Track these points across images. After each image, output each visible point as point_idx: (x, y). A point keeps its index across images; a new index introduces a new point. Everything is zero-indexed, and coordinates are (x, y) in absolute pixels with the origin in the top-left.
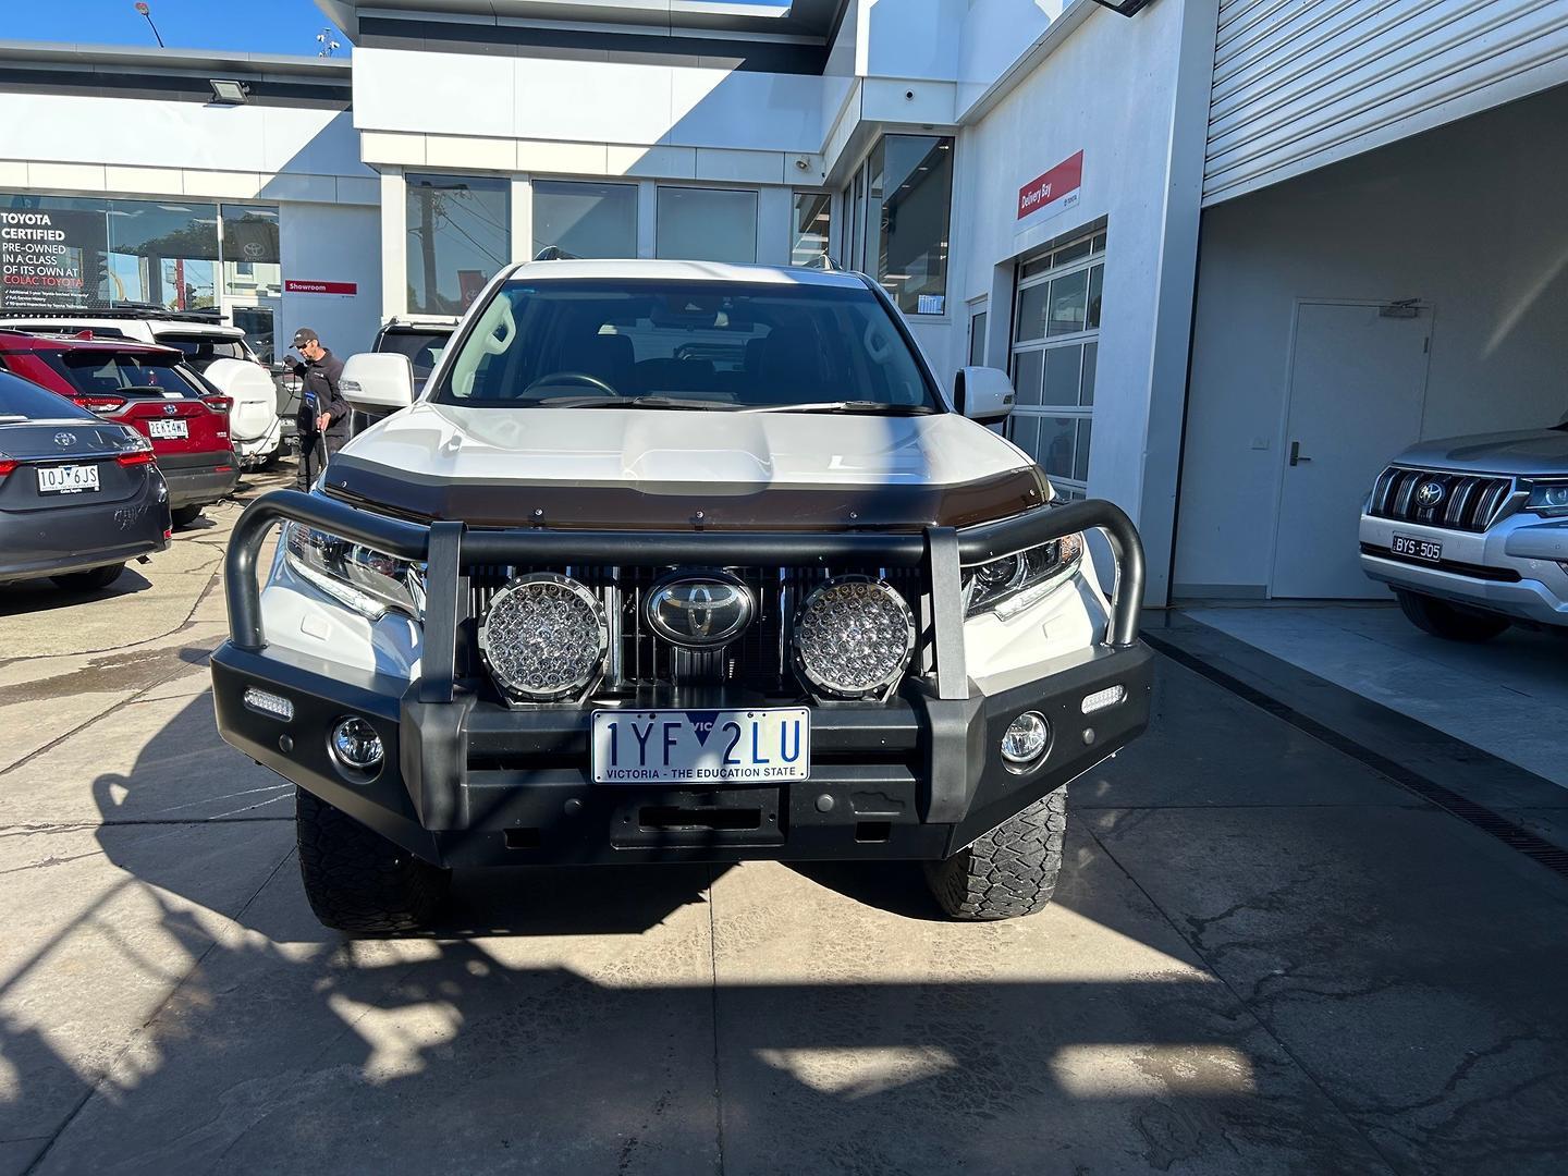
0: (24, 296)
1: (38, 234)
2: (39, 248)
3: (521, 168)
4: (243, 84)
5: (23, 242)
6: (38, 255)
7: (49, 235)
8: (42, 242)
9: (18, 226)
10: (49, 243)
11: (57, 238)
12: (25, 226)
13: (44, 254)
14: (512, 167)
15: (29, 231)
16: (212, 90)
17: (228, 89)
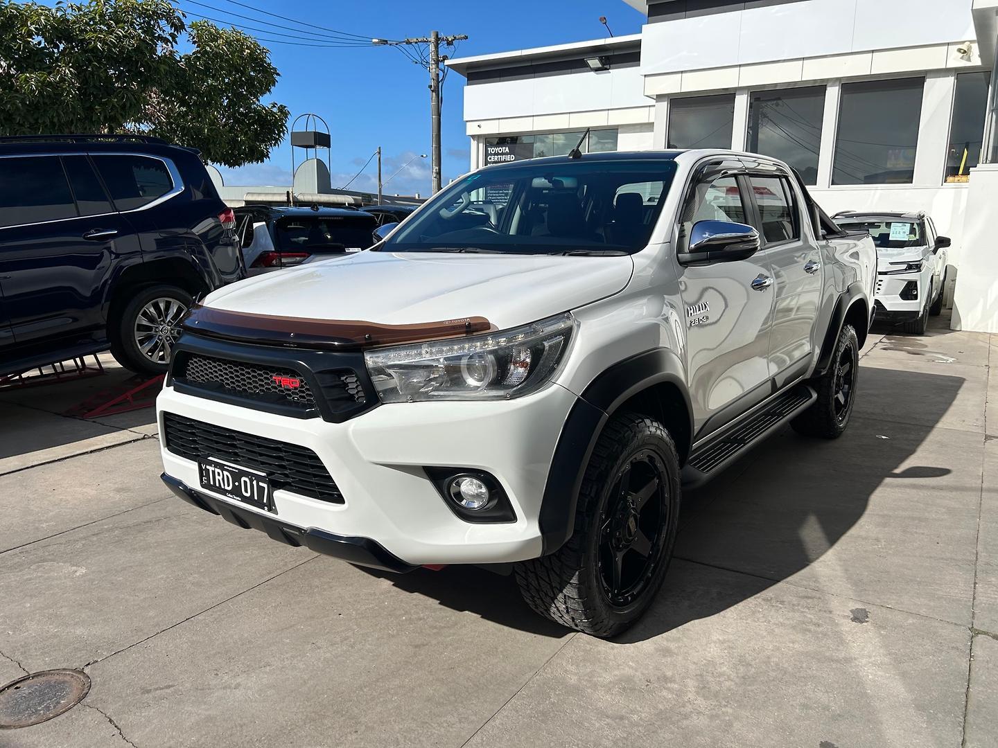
0: (496, 193)
1: (503, 158)
3: (742, 85)
4: (601, 59)
7: (508, 158)
9: (495, 154)
11: (512, 160)
12: (498, 154)
14: (737, 86)
15: (499, 157)
16: (587, 65)
17: (595, 63)
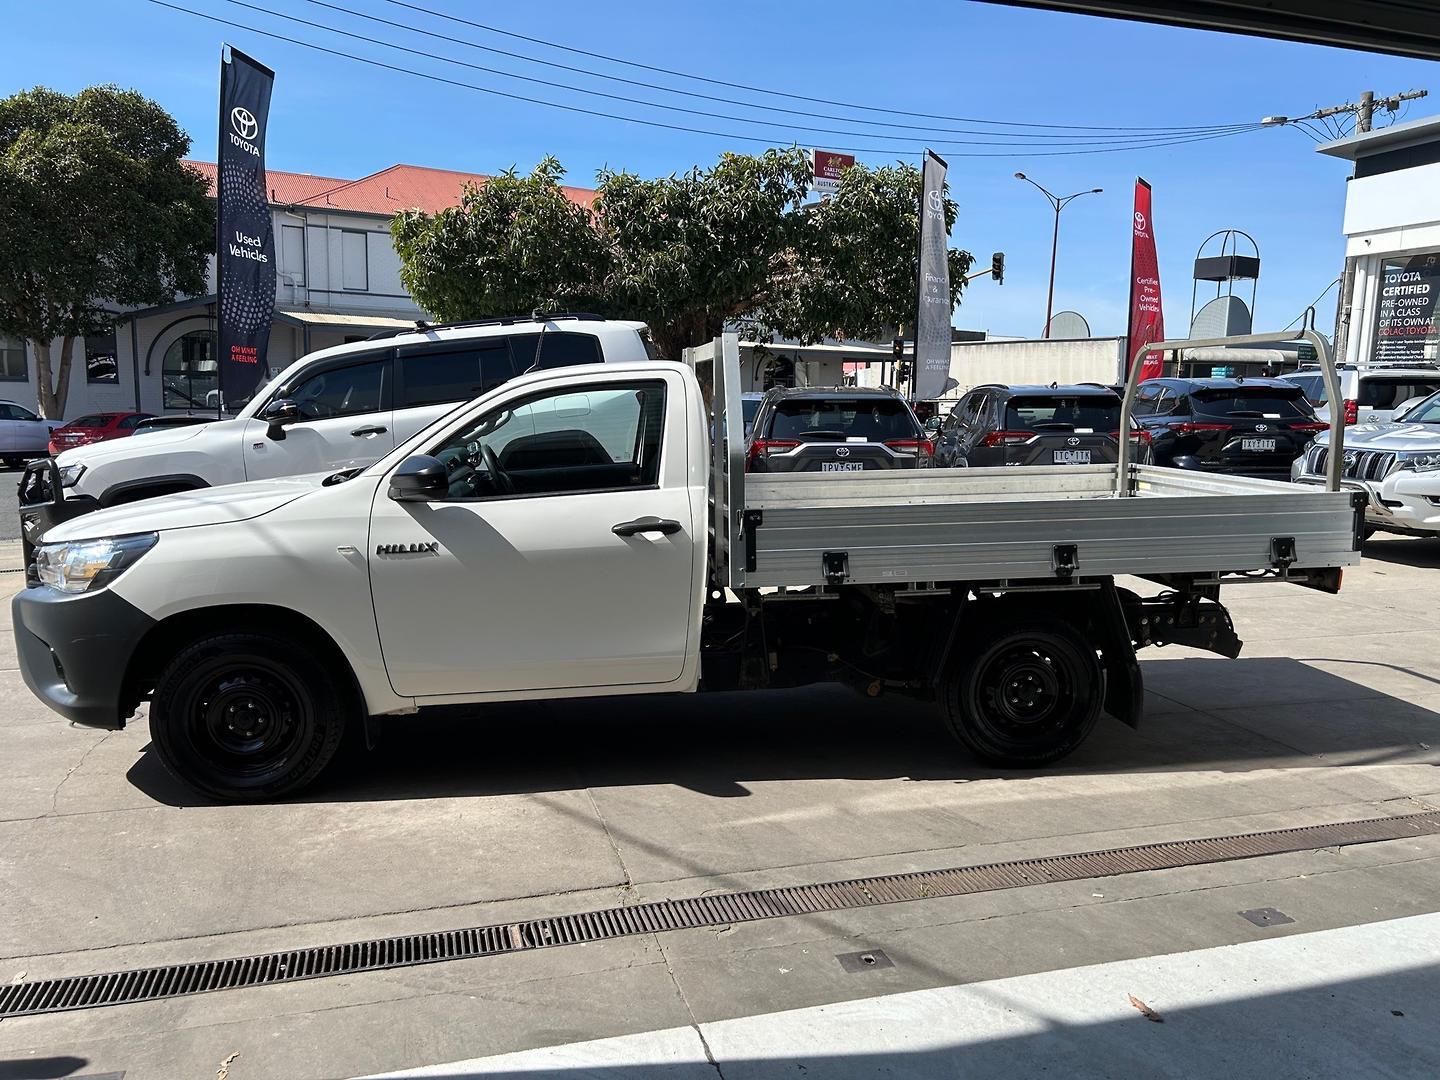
0: (1391, 345)
1: (1410, 289)
2: (1407, 302)
5: (1398, 298)
6: (1406, 308)
7: (1418, 289)
8: (1412, 296)
9: (1396, 284)
10: (1417, 296)
11: (1424, 292)
12: (1402, 284)
13: (1411, 307)
15: (1403, 288)
